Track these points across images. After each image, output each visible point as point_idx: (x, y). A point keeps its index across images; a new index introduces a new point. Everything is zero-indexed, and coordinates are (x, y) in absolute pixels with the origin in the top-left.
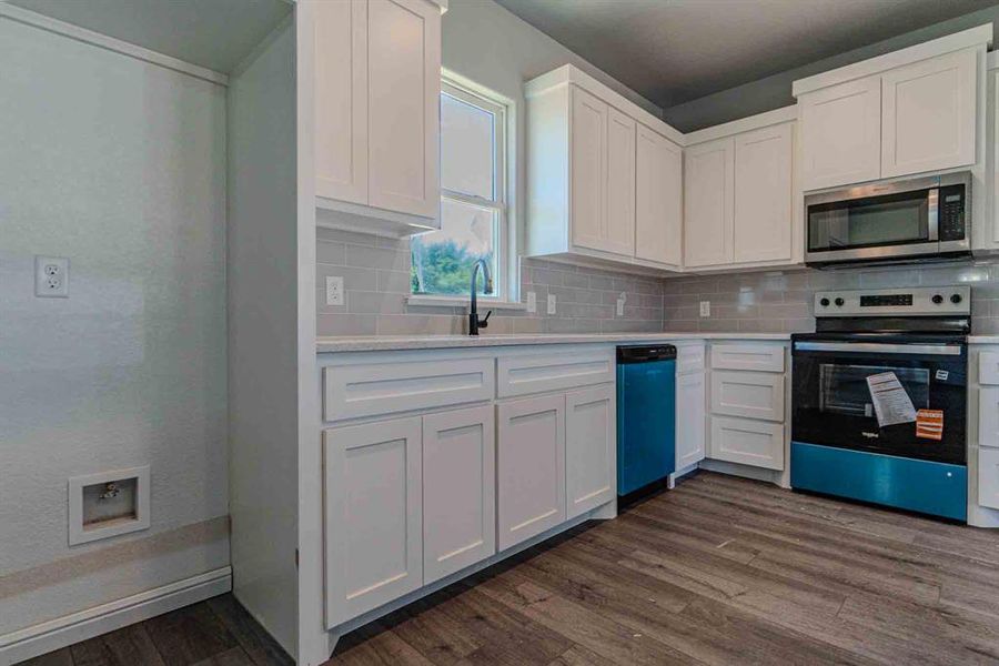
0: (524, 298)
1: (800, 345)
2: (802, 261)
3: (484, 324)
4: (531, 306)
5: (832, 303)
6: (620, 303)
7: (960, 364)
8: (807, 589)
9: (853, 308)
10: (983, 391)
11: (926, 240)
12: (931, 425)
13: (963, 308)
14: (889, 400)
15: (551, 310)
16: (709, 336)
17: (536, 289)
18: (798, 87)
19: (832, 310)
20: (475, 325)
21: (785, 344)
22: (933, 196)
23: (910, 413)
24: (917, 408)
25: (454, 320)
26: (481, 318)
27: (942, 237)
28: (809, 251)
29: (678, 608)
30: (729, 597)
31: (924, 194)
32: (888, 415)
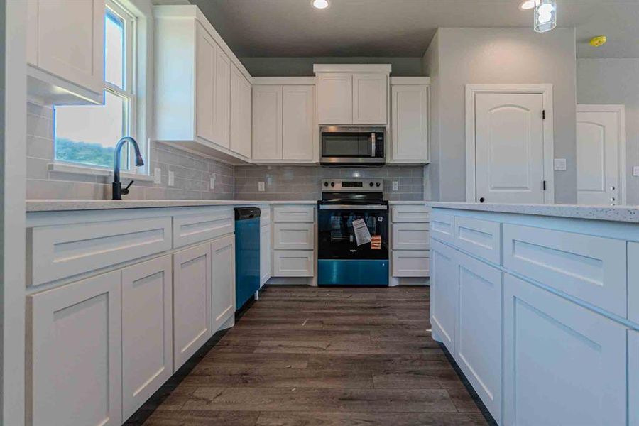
0: (152, 172)
1: (322, 207)
2: (318, 161)
3: (126, 191)
4: (157, 179)
5: (330, 185)
6: (212, 180)
7: (385, 214)
8: (354, 333)
9: (338, 187)
10: (394, 225)
11: (370, 156)
12: (376, 243)
13: (380, 189)
14: (362, 232)
15: (171, 182)
16: (272, 202)
17: (161, 166)
18: (317, 68)
19: (330, 189)
20: (118, 191)
21: (314, 206)
22: (373, 136)
23: (369, 238)
24: (372, 235)
25: (96, 188)
26: (124, 186)
27: (377, 156)
28: (323, 156)
29: (304, 365)
30: (324, 350)
31: (369, 135)
32: (361, 240)
